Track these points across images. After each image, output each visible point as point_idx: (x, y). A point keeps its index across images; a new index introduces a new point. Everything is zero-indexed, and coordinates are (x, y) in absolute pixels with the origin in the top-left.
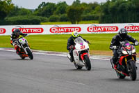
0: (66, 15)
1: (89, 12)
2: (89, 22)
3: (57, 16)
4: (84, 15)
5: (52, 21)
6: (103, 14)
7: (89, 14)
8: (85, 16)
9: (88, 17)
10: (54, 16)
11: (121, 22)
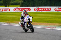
0: (2, 2)
2: (13, 6)
6: (23, 2)
7: (15, 2)
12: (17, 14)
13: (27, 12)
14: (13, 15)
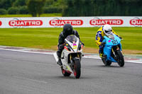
0: (26, 7)
1: (52, 4)
2: (49, 15)
3: (16, 8)
4: (45, 8)
5: (11, 14)
6: (67, 6)
7: (52, 7)
8: (47, 8)
9: (50, 9)
10: (13, 8)
11: (86, 16)
12: (55, 31)
13: (73, 26)
14: (48, 33)
